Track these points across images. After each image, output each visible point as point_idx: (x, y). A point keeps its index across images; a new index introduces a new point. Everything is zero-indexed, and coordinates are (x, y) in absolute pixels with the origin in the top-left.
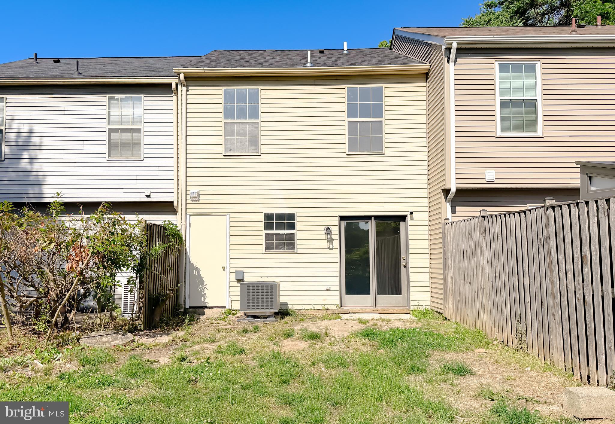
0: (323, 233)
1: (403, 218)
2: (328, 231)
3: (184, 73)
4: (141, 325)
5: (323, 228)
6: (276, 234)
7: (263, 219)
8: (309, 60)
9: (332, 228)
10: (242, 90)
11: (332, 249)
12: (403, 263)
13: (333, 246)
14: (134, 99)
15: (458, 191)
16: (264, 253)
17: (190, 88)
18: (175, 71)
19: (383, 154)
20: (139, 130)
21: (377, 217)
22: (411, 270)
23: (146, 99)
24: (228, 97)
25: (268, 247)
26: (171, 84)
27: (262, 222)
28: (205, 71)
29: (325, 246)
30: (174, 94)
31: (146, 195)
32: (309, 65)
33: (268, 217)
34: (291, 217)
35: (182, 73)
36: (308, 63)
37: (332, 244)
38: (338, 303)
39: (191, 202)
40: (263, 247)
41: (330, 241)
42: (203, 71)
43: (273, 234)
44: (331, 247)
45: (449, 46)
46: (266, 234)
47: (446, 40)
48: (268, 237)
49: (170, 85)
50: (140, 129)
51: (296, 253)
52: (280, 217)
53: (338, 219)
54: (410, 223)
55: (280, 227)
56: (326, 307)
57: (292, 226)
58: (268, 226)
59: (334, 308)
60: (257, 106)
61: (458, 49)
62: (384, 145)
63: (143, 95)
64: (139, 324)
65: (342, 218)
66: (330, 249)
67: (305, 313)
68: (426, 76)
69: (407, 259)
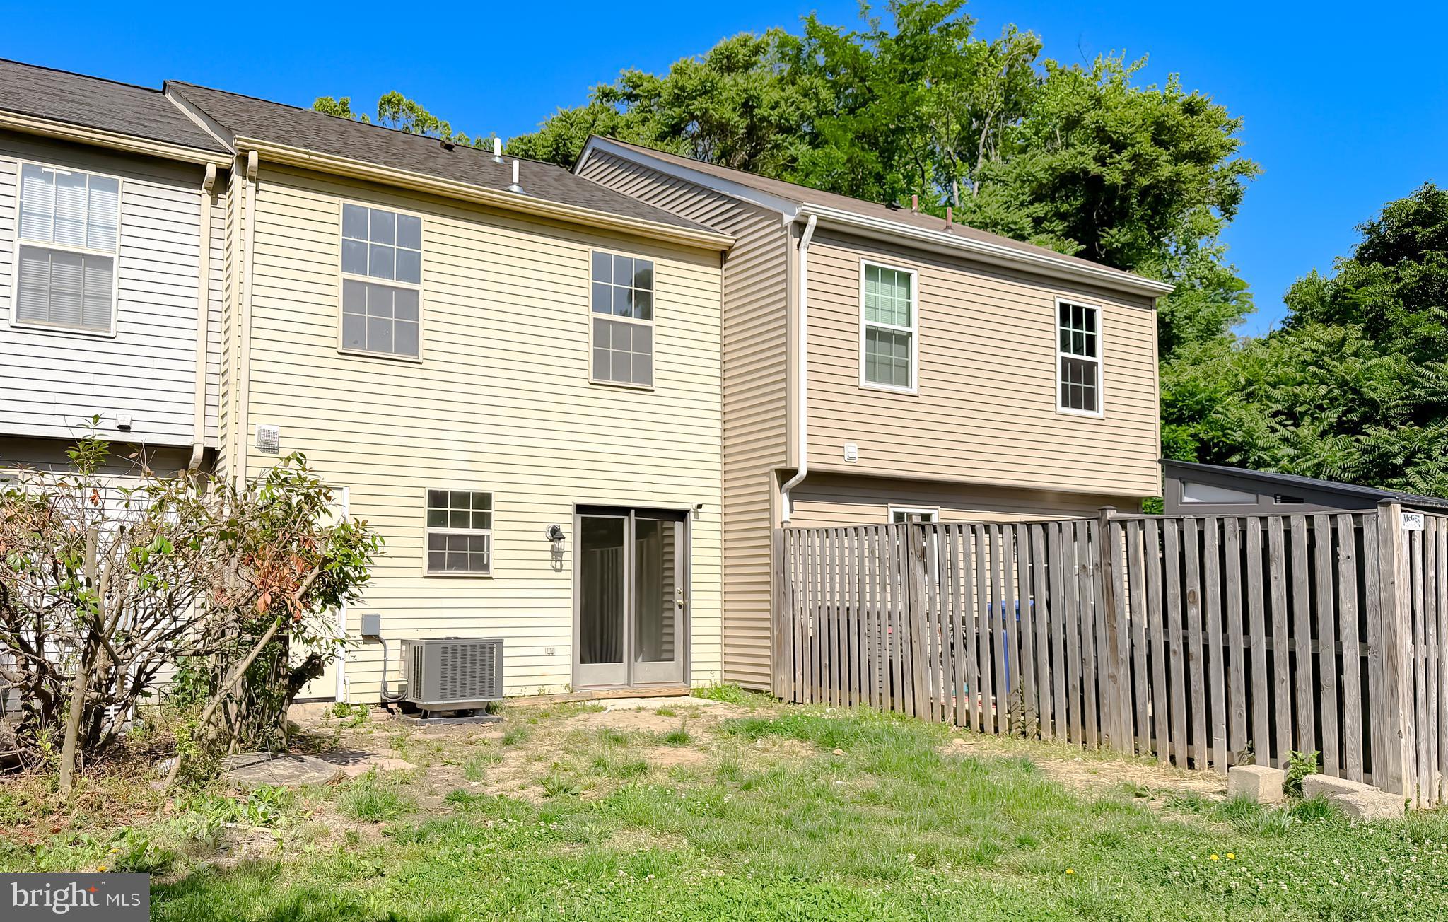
0: (543, 537)
1: (682, 515)
2: (555, 533)
3: (260, 152)
4: (281, 738)
5: (544, 527)
6: (451, 536)
7: (424, 502)
8: (516, 179)
9: (563, 529)
10: (386, 215)
11: (560, 570)
12: (678, 601)
13: (562, 566)
14: (95, 184)
15: (812, 474)
16: (425, 577)
17: (262, 186)
18: (239, 142)
19: (653, 391)
20: (106, 263)
21: (640, 511)
22: (694, 613)
23: (129, 188)
24: (352, 223)
25: (435, 562)
26: (205, 166)
27: (422, 508)
28: (312, 157)
29: (547, 565)
30: (204, 191)
31: (119, 427)
32: (515, 188)
33: (437, 498)
34: (484, 500)
35: (254, 149)
36: (513, 184)
37: (561, 561)
38: (568, 680)
39: (259, 452)
40: (425, 562)
41: (557, 553)
42: (307, 156)
43: (444, 536)
44: (558, 567)
45: (802, 220)
46: (430, 535)
47: (804, 208)
48: (434, 541)
49: (200, 169)
50: (109, 261)
51: (491, 578)
52: (461, 499)
53: (572, 510)
54: (694, 524)
55: (460, 520)
56: (547, 690)
57: (483, 521)
58: (436, 519)
59: (562, 690)
60: (416, 255)
61: (817, 228)
62: (655, 374)
63: (121, 179)
64: (279, 738)
65: (580, 509)
66: (556, 570)
67: (511, 705)
68: (723, 256)
69: (686, 593)
